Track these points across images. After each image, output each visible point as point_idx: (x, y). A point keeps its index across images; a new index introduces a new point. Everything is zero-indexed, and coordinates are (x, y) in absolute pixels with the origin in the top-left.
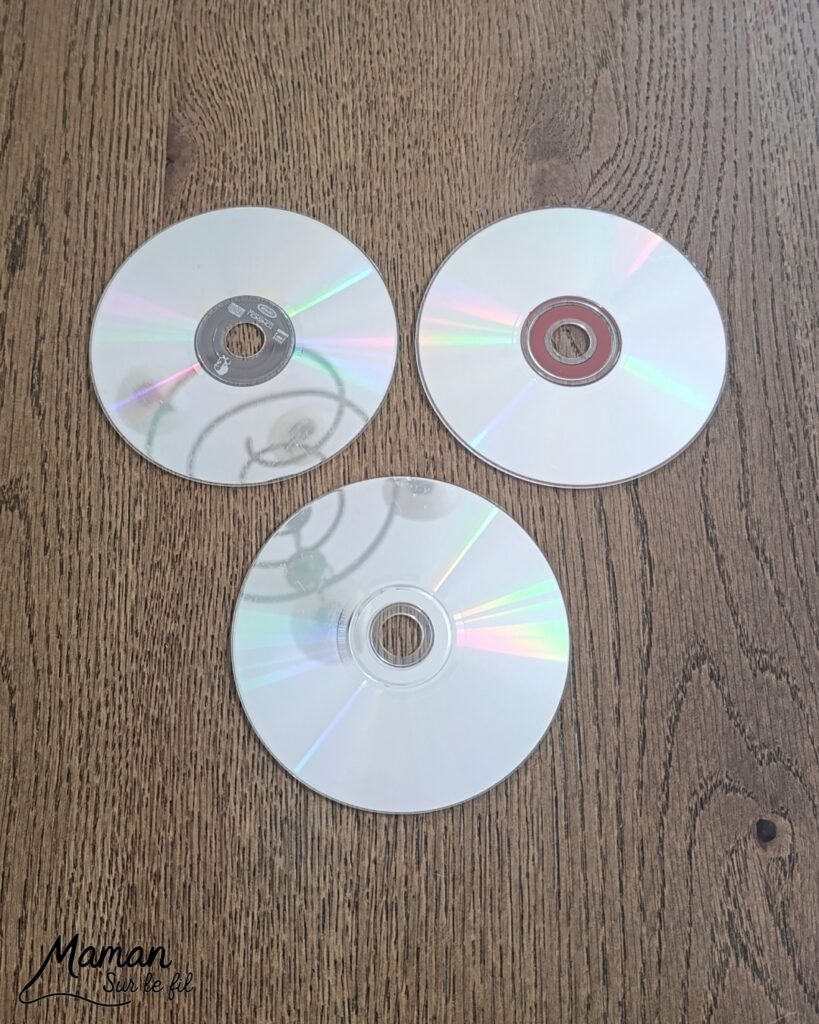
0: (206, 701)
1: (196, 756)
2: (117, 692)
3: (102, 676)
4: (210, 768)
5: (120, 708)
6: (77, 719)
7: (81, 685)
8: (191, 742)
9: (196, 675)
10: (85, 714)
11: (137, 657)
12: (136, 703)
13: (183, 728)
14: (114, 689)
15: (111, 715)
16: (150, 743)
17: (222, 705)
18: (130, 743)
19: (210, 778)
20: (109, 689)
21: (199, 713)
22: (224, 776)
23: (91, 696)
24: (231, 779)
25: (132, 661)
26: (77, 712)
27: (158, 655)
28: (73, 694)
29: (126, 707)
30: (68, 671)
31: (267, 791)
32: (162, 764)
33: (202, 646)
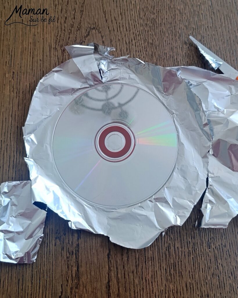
0: (167, 38)
1: (166, 54)
2: (137, 36)
3: (131, 31)
4: (171, 57)
5: (139, 40)
6: (125, 44)
7: (125, 34)
8: (164, 50)
9: (163, 30)
10: (128, 43)
11: (142, 26)
12: (144, 39)
13: (161, 45)
14: (136, 35)
15: (136, 43)
16: (150, 50)
17: (173, 38)
18: (144, 51)
19: (172, 60)
20: (135, 34)
21: (165, 41)
22: (176, 59)
23: (129, 38)
24: (179, 60)
25: (141, 26)
26: (125, 42)
27: (149, 25)
28: (123, 37)
29: (141, 40)
30: (120, 30)
31: (191, 63)
32: (155, 57)
33: (164, 22)
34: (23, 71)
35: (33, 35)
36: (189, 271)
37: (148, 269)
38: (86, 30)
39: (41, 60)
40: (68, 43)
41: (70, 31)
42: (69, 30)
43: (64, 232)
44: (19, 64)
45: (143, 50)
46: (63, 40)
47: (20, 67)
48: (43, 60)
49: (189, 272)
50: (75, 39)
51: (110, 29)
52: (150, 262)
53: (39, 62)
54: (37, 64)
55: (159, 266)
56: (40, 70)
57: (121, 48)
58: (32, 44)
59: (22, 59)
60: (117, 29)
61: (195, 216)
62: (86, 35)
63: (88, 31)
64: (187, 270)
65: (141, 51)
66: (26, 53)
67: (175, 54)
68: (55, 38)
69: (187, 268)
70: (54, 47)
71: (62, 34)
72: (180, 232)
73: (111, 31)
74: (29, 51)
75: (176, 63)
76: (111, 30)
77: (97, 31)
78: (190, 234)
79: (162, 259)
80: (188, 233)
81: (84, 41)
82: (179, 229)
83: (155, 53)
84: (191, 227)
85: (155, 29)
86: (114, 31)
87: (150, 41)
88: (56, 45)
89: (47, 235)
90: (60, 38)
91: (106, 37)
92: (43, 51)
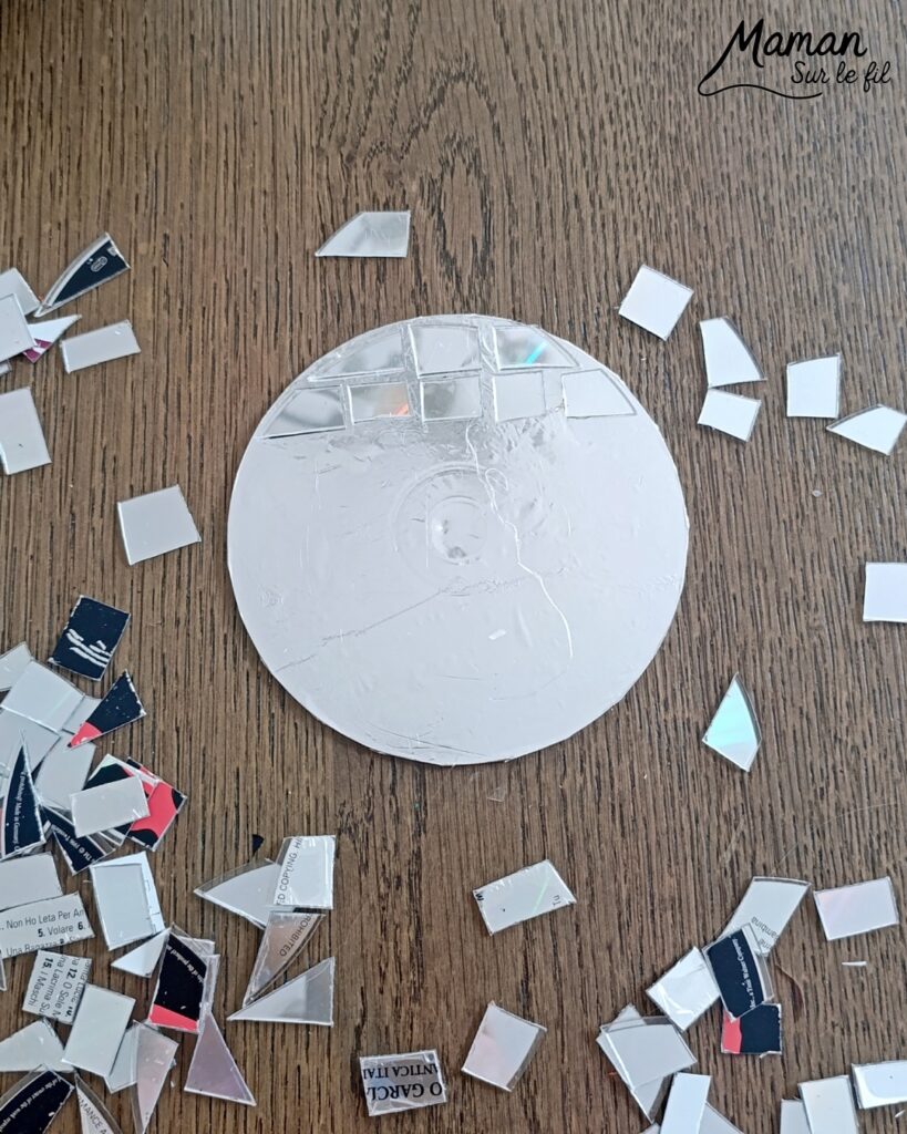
34: (201, 234)
35: (234, 98)
36: (803, 945)
37: (663, 938)
38: (433, 83)
39: (265, 192)
40: (365, 128)
41: (370, 85)
42: (367, 81)
43: (366, 810)
44: (187, 205)
45: (642, 162)
46: (347, 118)
47: (191, 218)
48: (276, 192)
49: (804, 949)
50: (389, 115)
51: (520, 81)
52: (669, 913)
53: (260, 201)
54: (253, 207)
55: (701, 925)
56: (266, 230)
57: (561, 155)
58: (231, 132)
59: (195, 187)
60: (548, 81)
61: (826, 760)
62: (430, 101)
63: (438, 86)
64: (795, 941)
65: (634, 167)
66: (212, 164)
67: (760, 178)
68: (316, 112)
69: (795, 935)
70: (314, 143)
71: (341, 98)
72: (772, 814)
73: (524, 88)
74: (223, 158)
75: (763, 212)
76: (524, 82)
77: (472, 86)
78: (808, 821)
79: (710, 902)
80: (801, 817)
81: (425, 121)
82: (770, 805)
83: (687, 174)
84: (812, 797)
85: (686, 84)
86: (535, 87)
87: (667, 129)
88: (321, 135)
89: (308, 818)
90: (335, 111)
91: (505, 110)
92: (273, 159)
